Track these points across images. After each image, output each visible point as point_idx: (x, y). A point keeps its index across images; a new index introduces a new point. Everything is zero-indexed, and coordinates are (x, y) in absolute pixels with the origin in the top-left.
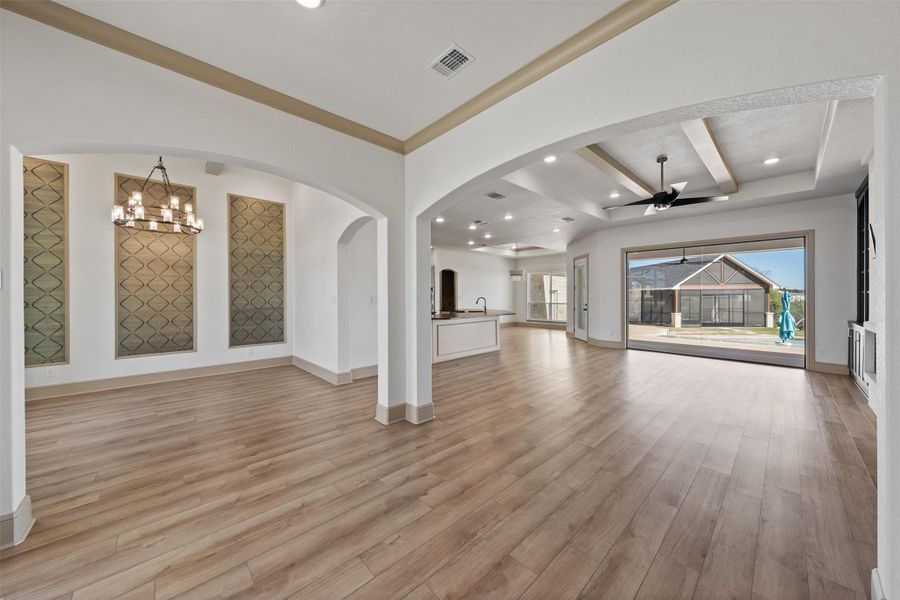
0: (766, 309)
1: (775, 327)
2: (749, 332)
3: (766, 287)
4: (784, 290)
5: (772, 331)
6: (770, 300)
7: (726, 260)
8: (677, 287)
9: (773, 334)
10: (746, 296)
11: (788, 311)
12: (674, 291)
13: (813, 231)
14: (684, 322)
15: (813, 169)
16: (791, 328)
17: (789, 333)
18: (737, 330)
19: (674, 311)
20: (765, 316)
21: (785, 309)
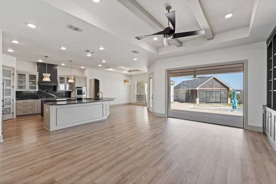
0: (228, 97)
1: (231, 103)
2: (222, 106)
3: (228, 88)
4: (234, 90)
5: (230, 105)
6: (229, 93)
7: (215, 79)
8: (198, 89)
9: (230, 106)
10: (221, 92)
11: (235, 98)
12: (197, 90)
13: (248, 60)
14: (200, 102)
15: (248, 25)
16: (236, 105)
17: (235, 107)
18: (218, 105)
19: (196, 98)
20: (228, 99)
21: (234, 97)
